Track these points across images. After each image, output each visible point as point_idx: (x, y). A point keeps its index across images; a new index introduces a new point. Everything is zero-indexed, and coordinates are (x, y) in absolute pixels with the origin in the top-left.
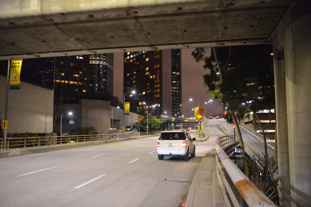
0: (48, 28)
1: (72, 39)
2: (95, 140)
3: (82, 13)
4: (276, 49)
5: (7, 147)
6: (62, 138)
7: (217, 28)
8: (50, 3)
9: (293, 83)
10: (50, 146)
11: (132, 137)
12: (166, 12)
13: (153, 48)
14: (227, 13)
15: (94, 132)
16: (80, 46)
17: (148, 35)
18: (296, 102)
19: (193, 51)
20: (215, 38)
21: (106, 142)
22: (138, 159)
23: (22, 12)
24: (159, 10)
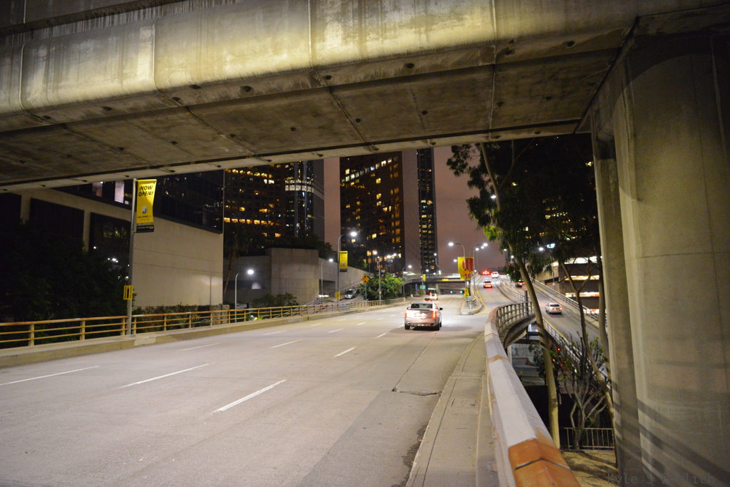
0: (175, 116)
1: (223, 136)
2: (290, 315)
3: (228, 83)
4: (597, 139)
5: (132, 330)
6: (238, 312)
7: (483, 104)
8: (171, 67)
9: (635, 201)
10: (209, 327)
11: (352, 309)
12: (384, 74)
13: (370, 150)
14: (500, 70)
15: (292, 302)
16: (240, 150)
17: (359, 124)
18: (643, 237)
19: (449, 157)
20: (481, 124)
21: (308, 319)
22: (352, 349)
23: (122, 86)
24: (371, 71)
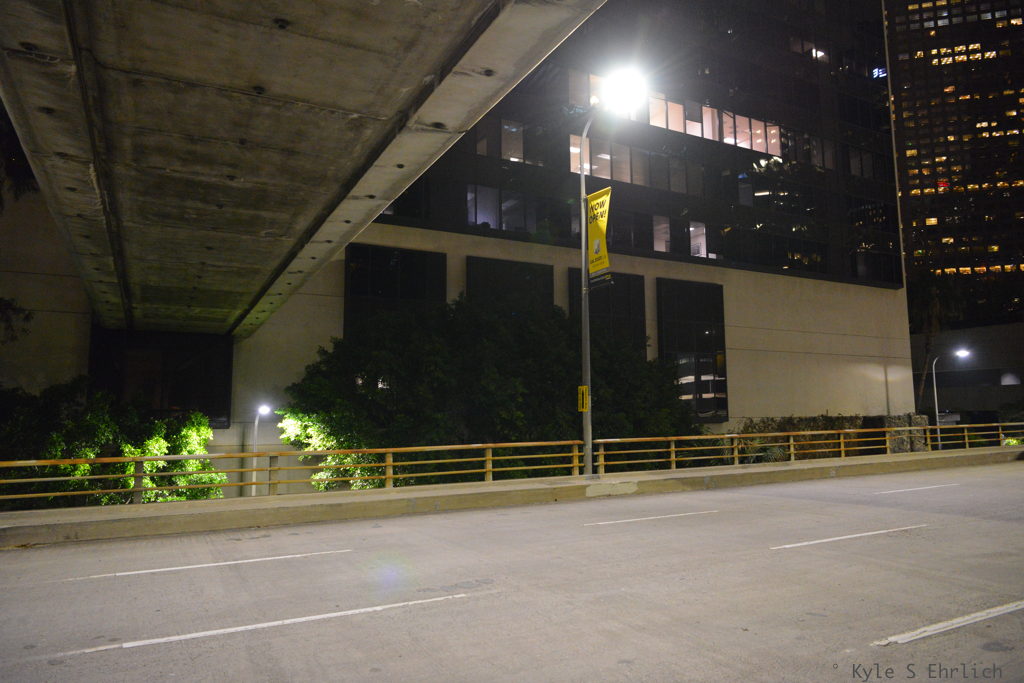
6: (942, 431)
10: (788, 465)
